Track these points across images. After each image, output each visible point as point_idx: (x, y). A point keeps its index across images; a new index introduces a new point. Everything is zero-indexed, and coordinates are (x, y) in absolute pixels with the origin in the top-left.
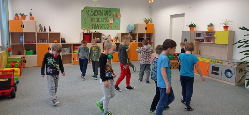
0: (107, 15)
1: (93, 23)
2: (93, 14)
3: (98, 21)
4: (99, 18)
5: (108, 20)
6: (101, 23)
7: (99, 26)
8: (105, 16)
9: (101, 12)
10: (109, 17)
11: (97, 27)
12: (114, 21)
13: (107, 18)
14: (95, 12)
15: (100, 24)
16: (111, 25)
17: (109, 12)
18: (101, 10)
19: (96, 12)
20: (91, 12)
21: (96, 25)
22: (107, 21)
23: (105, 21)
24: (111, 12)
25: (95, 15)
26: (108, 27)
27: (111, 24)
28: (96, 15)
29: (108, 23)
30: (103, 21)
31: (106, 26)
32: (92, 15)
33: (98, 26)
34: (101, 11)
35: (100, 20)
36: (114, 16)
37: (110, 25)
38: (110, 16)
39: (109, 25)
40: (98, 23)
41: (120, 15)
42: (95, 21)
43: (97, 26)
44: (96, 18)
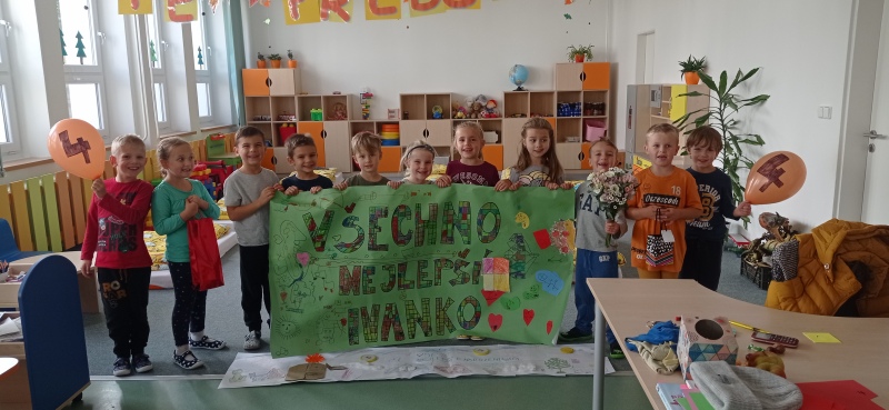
0: (467, 233)
1: (360, 301)
2: (360, 239)
3: (392, 284)
4: (403, 267)
5: (468, 269)
6: (414, 295)
7: (403, 317)
8: (452, 239)
11: (386, 325)
12: (517, 274)
13: (464, 254)
14: (373, 220)
15: (410, 305)
16: (497, 308)
17: (483, 214)
18: (418, 207)
19: (386, 223)
20: (345, 223)
21: (383, 312)
22: (465, 280)
23: (448, 274)
24: (497, 212)
25: (373, 247)
27: (492, 296)
28: (384, 247)
29: (467, 290)
30: (431, 277)
31: (452, 313)
32: (353, 247)
33: (391, 320)
34: (418, 214)
35: (411, 275)
37: (483, 301)
38: (485, 240)
39: (476, 304)
40: (394, 295)
42: (373, 291)
43: (386, 317)
44: (379, 269)
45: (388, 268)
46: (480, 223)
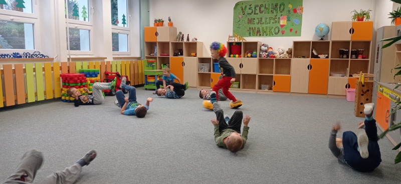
1: (252, 26)
2: (252, 12)
9: (265, 8)
10: (279, 14)
11: (257, 32)
12: (288, 20)
15: (263, 28)
16: (284, 29)
17: (280, 5)
18: (266, 4)
19: (258, 8)
20: (249, 9)
24: (284, 5)
26: (277, 31)
27: (282, 26)
29: (277, 25)
32: (250, 14)
36: (289, 11)
38: (281, 12)
40: (259, 25)
41: (302, 9)
44: (256, 19)
45: (258, 19)
46: (280, 8)
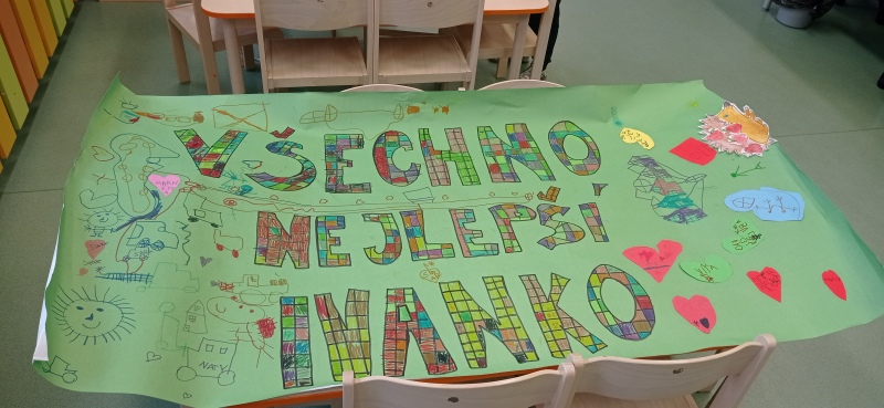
0: (538, 164)
2: (307, 175)
3: (393, 248)
4: (412, 216)
5: (573, 218)
6: (460, 270)
7: (441, 318)
8: (513, 178)
10: (573, 182)
12: (681, 213)
13: (550, 195)
14: (332, 151)
18: (424, 134)
21: (378, 311)
22: (574, 237)
23: (528, 231)
24: (582, 134)
25: (335, 186)
26: (625, 309)
28: (364, 188)
30: (493, 238)
31: (574, 302)
32: (289, 183)
33: (408, 327)
34: (427, 143)
35: (439, 232)
36: (647, 162)
37: (640, 272)
38: (581, 171)
39: (627, 281)
40: (404, 272)
42: (345, 260)
43: (392, 318)
44: (353, 221)
45: (377, 218)
